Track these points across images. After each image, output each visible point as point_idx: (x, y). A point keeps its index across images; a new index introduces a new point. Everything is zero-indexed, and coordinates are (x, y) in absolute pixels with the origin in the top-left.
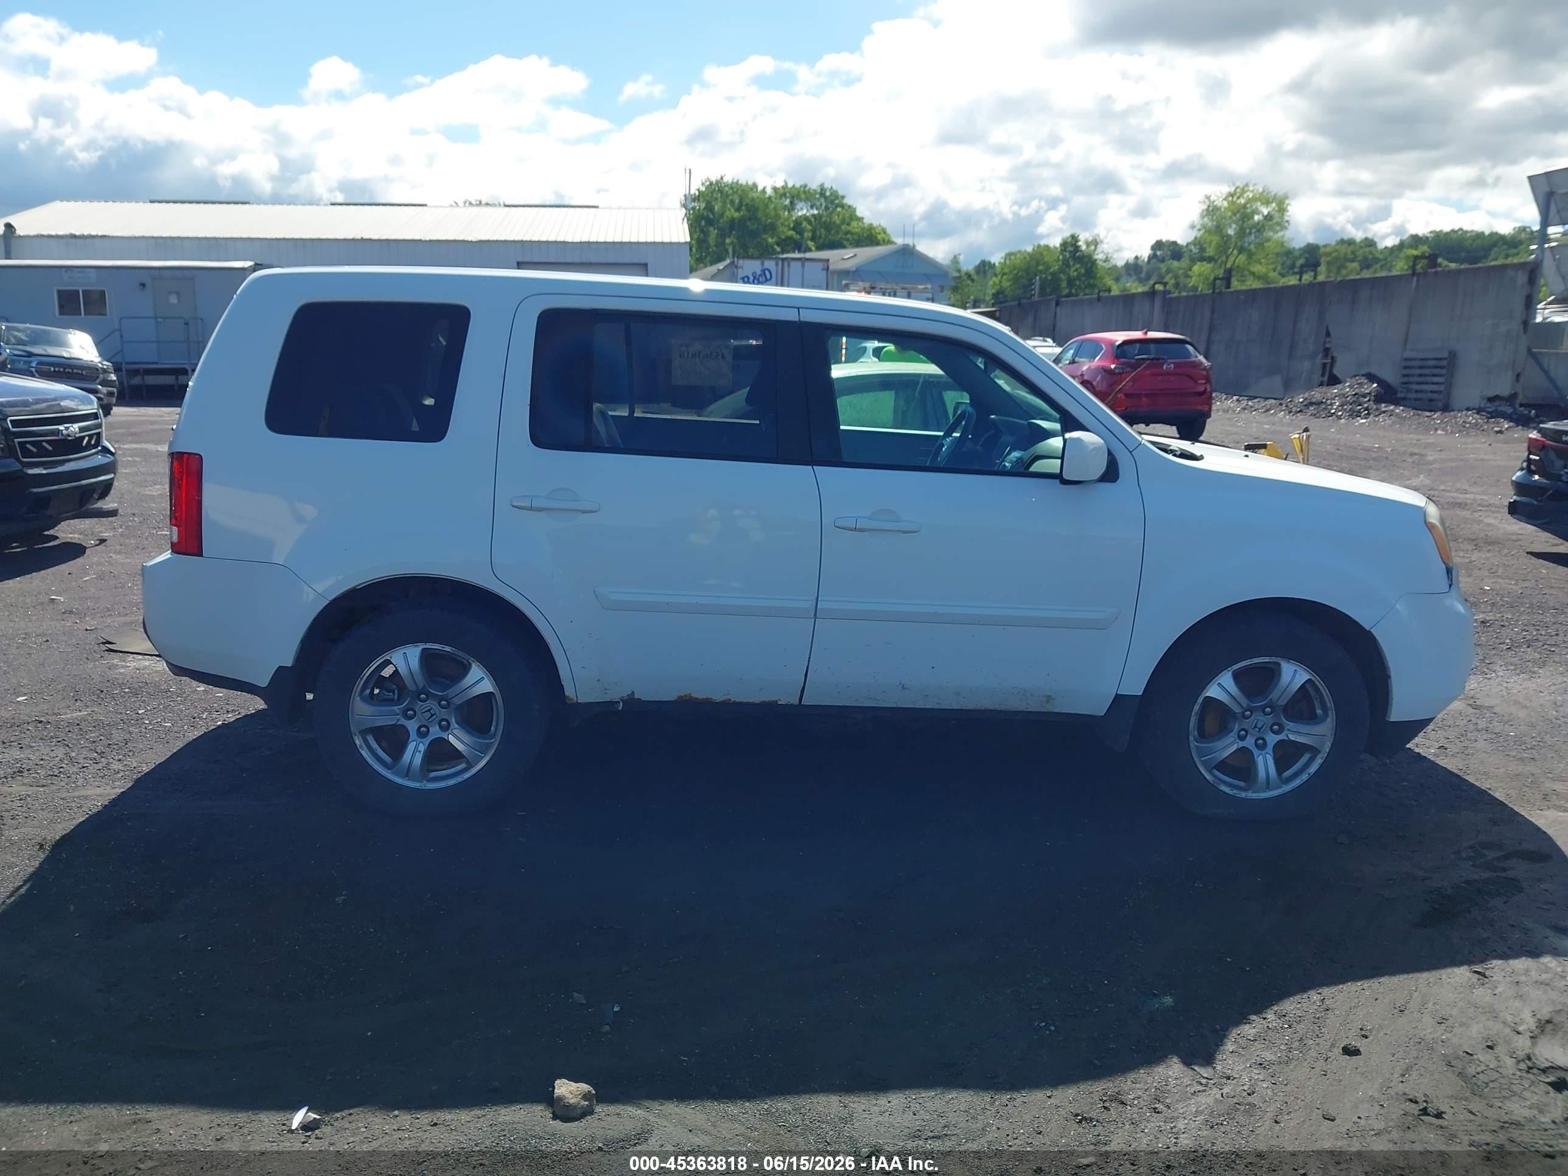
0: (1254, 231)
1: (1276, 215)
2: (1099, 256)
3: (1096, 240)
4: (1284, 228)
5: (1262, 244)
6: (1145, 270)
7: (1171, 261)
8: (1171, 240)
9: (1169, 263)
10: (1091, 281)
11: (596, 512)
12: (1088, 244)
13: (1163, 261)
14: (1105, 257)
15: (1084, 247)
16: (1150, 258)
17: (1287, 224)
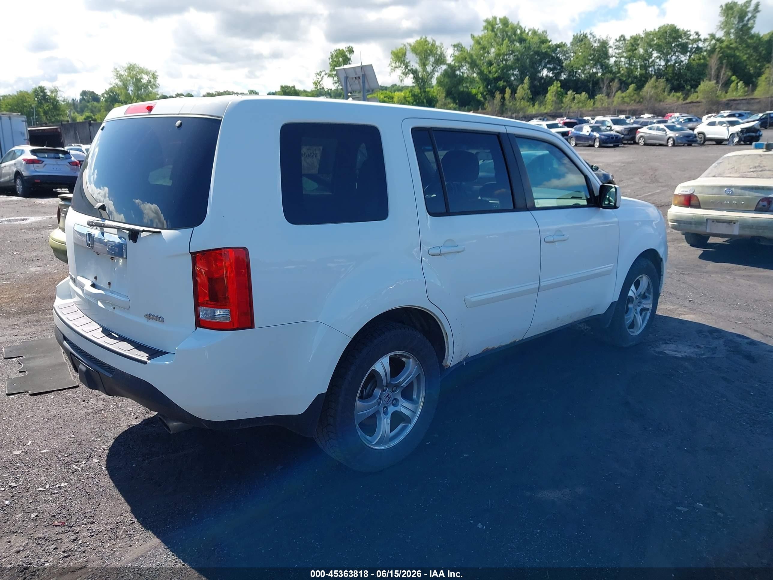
0: (143, 87)
1: (152, 80)
2: (60, 99)
3: (56, 89)
4: (157, 87)
5: (148, 95)
6: (79, 107)
7: (93, 102)
8: (91, 91)
9: (92, 103)
10: (58, 112)
11: (464, 251)
12: (52, 92)
13: (88, 102)
14: (63, 99)
15: (49, 93)
16: (81, 101)
17: (158, 85)
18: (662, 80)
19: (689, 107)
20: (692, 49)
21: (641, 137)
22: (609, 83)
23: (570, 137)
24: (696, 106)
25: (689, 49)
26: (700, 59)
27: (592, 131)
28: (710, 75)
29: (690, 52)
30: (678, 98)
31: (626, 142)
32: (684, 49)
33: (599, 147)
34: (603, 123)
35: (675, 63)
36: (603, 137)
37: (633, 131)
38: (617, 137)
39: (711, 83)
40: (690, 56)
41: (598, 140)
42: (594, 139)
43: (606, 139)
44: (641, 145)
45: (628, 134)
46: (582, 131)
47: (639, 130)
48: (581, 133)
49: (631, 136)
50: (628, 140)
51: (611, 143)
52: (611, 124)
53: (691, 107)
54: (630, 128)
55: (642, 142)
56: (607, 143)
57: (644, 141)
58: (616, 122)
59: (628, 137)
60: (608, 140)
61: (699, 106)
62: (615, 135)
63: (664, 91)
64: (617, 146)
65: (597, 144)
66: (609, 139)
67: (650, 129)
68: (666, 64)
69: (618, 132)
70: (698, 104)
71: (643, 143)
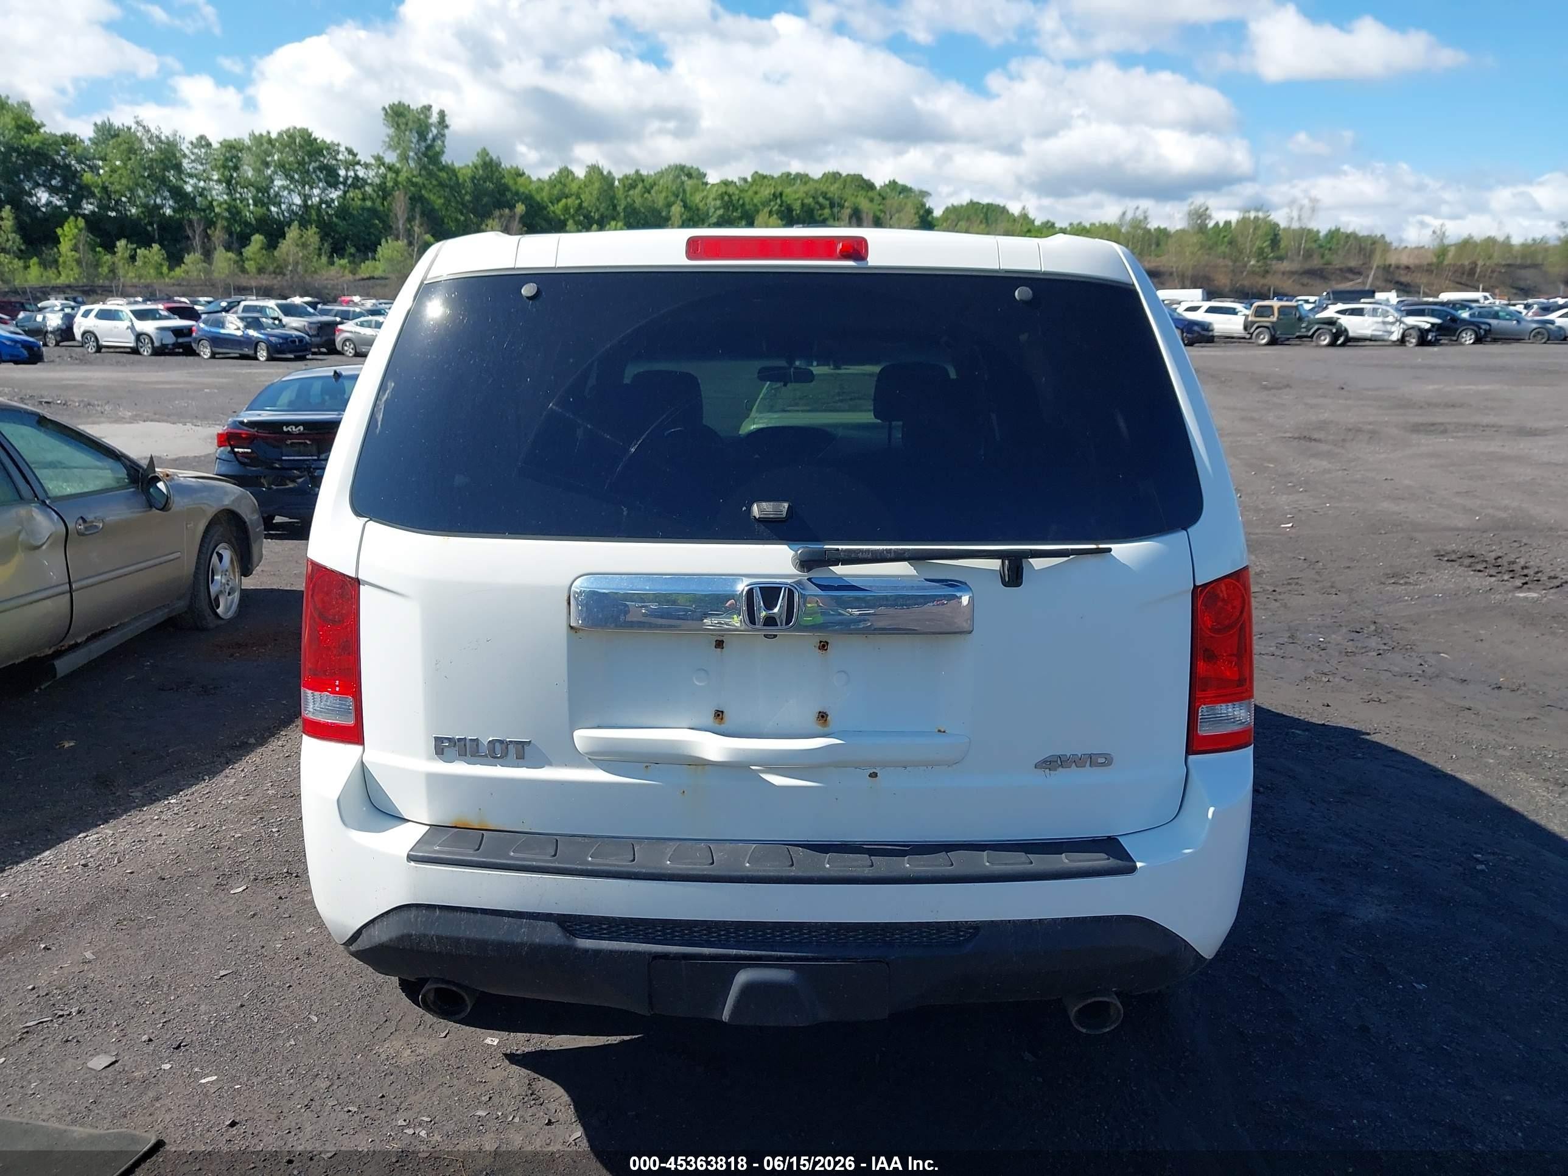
18: (312, 231)
19: (369, 287)
20: (346, 178)
21: (348, 340)
22: (205, 230)
23: (195, 339)
24: (380, 285)
25: (341, 179)
26: (364, 199)
27: (247, 327)
28: (397, 229)
29: (344, 183)
30: (343, 267)
31: (316, 350)
32: (331, 178)
33: (267, 360)
34: (262, 310)
35: (321, 202)
36: (273, 339)
37: (327, 330)
38: (301, 340)
39: (400, 243)
40: (345, 193)
41: (263, 345)
42: (255, 344)
43: (280, 344)
44: (348, 356)
45: (317, 335)
46: (223, 327)
47: (340, 327)
48: (222, 331)
49: (324, 338)
50: (319, 346)
51: (291, 352)
52: (278, 313)
53: (373, 288)
54: (320, 322)
55: (349, 350)
56: (283, 353)
57: (355, 348)
58: (288, 310)
59: (316, 340)
60: (285, 346)
61: (385, 286)
62: (297, 337)
63: (320, 255)
64: (302, 358)
65: (262, 355)
66: (286, 343)
67: (362, 325)
68: (305, 201)
69: (296, 329)
70: (383, 282)
71: (353, 352)
